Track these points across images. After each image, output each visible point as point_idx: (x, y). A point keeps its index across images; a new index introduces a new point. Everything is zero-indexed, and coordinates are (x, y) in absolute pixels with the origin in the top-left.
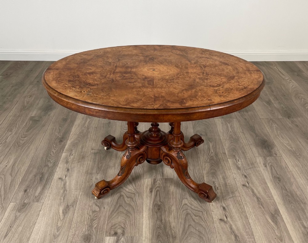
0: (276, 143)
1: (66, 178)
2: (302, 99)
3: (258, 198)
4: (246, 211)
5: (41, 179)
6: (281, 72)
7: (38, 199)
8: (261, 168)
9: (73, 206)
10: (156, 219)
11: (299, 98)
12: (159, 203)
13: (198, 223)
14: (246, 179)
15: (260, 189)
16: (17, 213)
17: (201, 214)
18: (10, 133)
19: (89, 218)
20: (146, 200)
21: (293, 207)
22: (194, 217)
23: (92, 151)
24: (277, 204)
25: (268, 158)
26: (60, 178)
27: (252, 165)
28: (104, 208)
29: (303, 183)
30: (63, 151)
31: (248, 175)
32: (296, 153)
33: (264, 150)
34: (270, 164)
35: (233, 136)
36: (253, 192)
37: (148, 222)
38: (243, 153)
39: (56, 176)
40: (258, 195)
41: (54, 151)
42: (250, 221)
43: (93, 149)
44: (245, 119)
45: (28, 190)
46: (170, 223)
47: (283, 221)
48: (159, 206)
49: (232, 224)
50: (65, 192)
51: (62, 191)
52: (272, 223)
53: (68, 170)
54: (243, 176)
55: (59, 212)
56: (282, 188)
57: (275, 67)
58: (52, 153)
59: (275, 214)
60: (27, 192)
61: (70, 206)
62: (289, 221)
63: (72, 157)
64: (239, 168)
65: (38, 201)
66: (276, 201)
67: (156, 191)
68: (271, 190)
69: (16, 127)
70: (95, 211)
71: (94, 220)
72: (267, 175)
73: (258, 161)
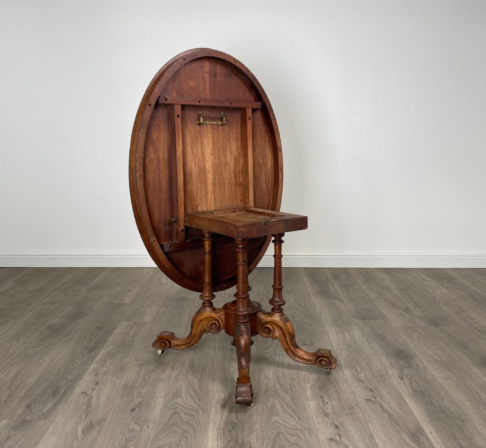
0: (417, 353)
1: (93, 392)
2: (456, 307)
3: (390, 415)
4: (371, 430)
5: (54, 394)
6: (423, 279)
7: (46, 416)
8: (396, 381)
9: (99, 424)
10: (228, 439)
11: (451, 305)
12: (235, 421)
13: (294, 444)
14: (371, 393)
15: (393, 404)
16: (12, 431)
17: (299, 433)
18: (15, 342)
19: (122, 439)
20: (214, 417)
21: (444, 425)
22: (288, 437)
23: (136, 362)
24: (420, 421)
25: (405, 370)
26: (83, 393)
27: (382, 377)
28: (148, 427)
29: (460, 398)
30: (92, 362)
31: (374, 388)
32: (449, 364)
33: (400, 361)
34: (409, 376)
35: (353, 345)
36: (382, 407)
37: (215, 443)
38: (368, 364)
39: (78, 390)
40: (390, 411)
41: (79, 363)
42: (377, 441)
43: (138, 360)
44: (372, 327)
45: (32, 406)
46: (250, 444)
47: (429, 441)
48: (234, 424)
49: (348, 443)
50: (90, 408)
51: (84, 407)
52: (412, 444)
53: (97, 383)
54: (368, 390)
55: (76, 432)
56: (427, 403)
57: (416, 274)
58: (75, 365)
59: (416, 433)
60: (31, 408)
61: (95, 424)
62: (439, 440)
63: (104, 369)
64: (361, 381)
65: (45, 418)
66: (418, 418)
67: (230, 407)
68: (410, 406)
69: (26, 336)
70: (133, 430)
71: (130, 441)
72: (404, 389)
73: (390, 372)
